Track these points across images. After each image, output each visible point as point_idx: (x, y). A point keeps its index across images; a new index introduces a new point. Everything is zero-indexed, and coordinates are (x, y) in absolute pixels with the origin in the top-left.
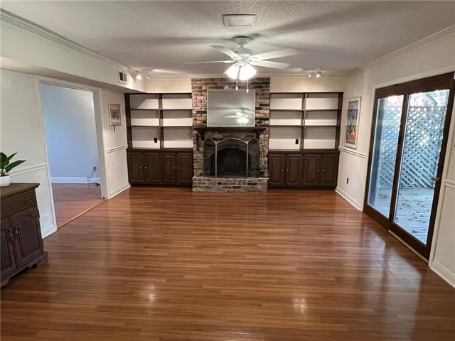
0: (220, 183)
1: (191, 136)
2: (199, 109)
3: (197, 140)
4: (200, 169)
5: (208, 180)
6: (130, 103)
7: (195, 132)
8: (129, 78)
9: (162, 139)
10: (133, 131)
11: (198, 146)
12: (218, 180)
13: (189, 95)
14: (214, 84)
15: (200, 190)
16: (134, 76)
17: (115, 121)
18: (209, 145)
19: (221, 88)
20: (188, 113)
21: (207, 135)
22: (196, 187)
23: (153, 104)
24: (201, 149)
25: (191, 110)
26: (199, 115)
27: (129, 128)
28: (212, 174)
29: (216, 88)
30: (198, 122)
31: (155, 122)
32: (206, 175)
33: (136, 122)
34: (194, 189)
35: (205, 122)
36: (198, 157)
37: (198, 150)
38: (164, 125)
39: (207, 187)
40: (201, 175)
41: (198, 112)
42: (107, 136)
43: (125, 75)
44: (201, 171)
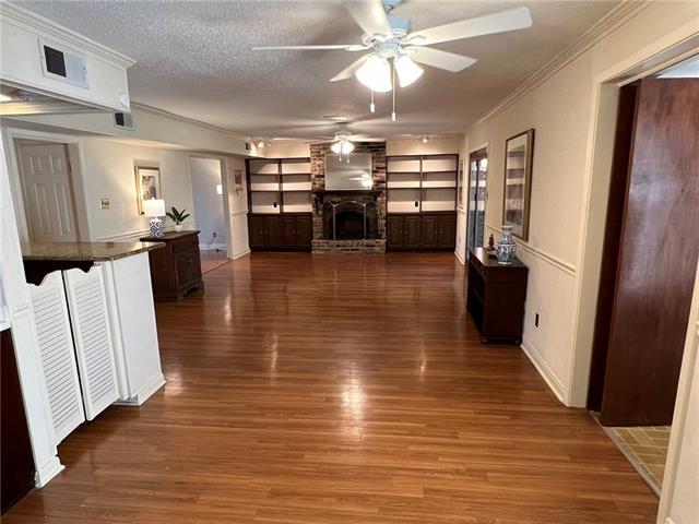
0: (338, 246)
1: (309, 201)
2: (317, 173)
3: (316, 203)
4: (319, 232)
5: (327, 243)
6: (249, 170)
7: (314, 196)
8: (253, 147)
9: (282, 204)
10: (253, 196)
11: (317, 210)
12: (337, 242)
13: (308, 160)
15: (320, 253)
16: (257, 145)
17: (238, 186)
18: (328, 209)
20: (306, 177)
21: (326, 199)
22: (315, 250)
23: (273, 169)
24: (320, 213)
25: (310, 174)
26: (317, 179)
27: (250, 193)
28: (331, 238)
30: (317, 186)
31: (275, 187)
32: (324, 237)
33: (255, 187)
34: (313, 252)
35: (324, 186)
36: (317, 220)
37: (317, 213)
38: (284, 189)
39: (326, 250)
40: (320, 238)
41: (317, 176)
42: (231, 199)
43: (250, 145)
44: (320, 235)
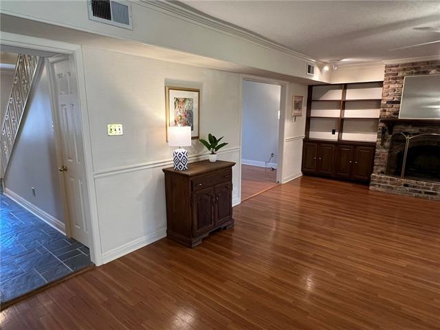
0: (406, 185)
1: (375, 129)
2: (390, 98)
3: (383, 133)
4: (382, 166)
5: (391, 179)
6: (313, 94)
7: (381, 125)
8: (317, 70)
9: (341, 131)
10: (312, 121)
11: (383, 140)
12: (405, 181)
13: (380, 84)
14: (415, 69)
15: (380, 189)
16: (321, 68)
17: (296, 112)
18: (398, 140)
19: (425, 72)
20: (377, 103)
21: (397, 129)
22: (374, 185)
23: (337, 95)
24: (387, 144)
25: (380, 100)
26: (389, 105)
27: (309, 119)
28: (397, 174)
29: (418, 73)
30: (387, 113)
31: (336, 113)
32: (388, 173)
33: (316, 113)
34: (371, 188)
35: (397, 113)
36: (382, 152)
37: (382, 144)
38: (346, 116)
39: (388, 187)
40: (382, 173)
41: (389, 102)
42: (288, 125)
43: (313, 68)
44: (383, 169)
